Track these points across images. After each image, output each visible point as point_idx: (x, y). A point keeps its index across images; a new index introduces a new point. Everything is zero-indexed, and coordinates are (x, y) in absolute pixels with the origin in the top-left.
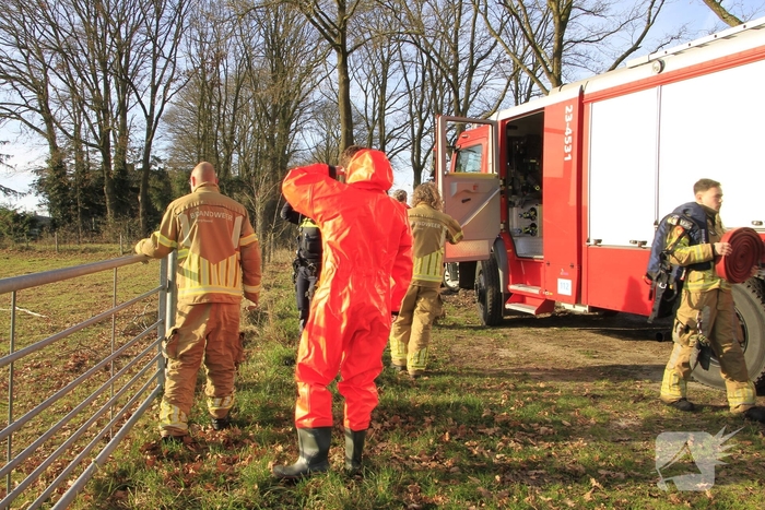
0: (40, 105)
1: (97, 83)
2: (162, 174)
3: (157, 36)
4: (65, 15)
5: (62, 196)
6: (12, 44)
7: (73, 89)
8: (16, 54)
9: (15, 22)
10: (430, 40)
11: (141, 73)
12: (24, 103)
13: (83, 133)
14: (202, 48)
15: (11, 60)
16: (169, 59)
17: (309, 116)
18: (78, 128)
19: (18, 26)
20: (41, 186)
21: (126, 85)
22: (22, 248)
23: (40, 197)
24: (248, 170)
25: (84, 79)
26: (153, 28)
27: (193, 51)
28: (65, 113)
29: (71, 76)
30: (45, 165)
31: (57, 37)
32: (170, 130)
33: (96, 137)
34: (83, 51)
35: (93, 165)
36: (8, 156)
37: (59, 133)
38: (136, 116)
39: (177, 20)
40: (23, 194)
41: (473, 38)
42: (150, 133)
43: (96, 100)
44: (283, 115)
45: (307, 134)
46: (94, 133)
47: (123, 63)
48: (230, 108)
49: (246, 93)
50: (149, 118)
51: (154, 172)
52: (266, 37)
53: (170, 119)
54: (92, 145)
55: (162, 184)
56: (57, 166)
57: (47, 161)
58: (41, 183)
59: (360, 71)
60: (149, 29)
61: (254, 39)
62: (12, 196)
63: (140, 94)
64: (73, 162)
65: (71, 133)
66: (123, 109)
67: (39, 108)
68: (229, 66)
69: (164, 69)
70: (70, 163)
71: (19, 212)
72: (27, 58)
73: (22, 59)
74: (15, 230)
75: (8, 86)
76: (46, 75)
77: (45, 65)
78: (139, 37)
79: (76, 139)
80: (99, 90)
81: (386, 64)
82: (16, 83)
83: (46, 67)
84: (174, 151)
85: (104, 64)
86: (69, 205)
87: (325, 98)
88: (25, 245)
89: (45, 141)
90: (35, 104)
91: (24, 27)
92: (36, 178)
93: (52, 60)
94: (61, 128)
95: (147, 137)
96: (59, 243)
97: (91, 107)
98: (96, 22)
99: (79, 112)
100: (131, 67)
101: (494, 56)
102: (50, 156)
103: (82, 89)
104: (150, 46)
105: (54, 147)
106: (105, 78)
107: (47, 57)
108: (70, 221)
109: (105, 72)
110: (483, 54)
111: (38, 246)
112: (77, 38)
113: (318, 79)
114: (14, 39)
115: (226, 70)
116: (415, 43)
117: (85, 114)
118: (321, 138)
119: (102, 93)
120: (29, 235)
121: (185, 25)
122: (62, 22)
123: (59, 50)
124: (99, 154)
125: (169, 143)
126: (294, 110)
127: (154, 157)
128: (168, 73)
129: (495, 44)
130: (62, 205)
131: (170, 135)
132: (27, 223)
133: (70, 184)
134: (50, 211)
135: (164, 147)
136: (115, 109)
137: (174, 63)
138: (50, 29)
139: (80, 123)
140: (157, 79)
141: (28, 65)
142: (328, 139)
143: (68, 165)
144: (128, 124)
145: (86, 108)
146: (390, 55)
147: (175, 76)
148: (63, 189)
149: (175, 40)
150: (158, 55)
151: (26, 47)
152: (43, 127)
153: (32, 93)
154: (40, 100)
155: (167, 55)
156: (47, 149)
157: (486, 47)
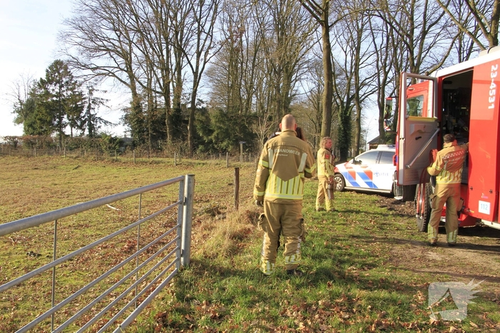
0: (127, 67)
1: (161, 51)
2: (204, 111)
3: (200, 18)
4: (142, 7)
5: (139, 126)
6: (110, 29)
7: (147, 56)
8: (113, 35)
9: (112, 15)
10: (392, 14)
11: (191, 43)
12: (117, 66)
13: (153, 85)
14: (231, 26)
15: (109, 39)
16: (208, 34)
17: (305, 70)
18: (150, 81)
19: (115, 17)
20: (127, 119)
21: (181, 52)
22: (113, 160)
23: (126, 127)
24: (262, 108)
25: (153, 49)
26: (198, 13)
27: (225, 27)
28: (142, 71)
29: (146, 47)
30: (129, 106)
31: (137, 23)
32: (211, 81)
33: (161, 87)
34: (153, 30)
35: (160, 105)
36: (107, 100)
37: (137, 85)
38: (187, 72)
39: (214, 6)
40: (116, 125)
41: (426, 9)
42: (196, 84)
43: (161, 62)
44: (286, 70)
45: (304, 82)
46: (160, 84)
47: (179, 37)
48: (250, 65)
49: (262, 55)
50: (195, 73)
51: (199, 110)
52: (274, 16)
53: (210, 73)
54: (158, 92)
55: (204, 118)
56: (137, 107)
57: (131, 103)
58: (126, 117)
59: (341, 37)
60: (195, 14)
61: (266, 18)
62: (109, 126)
63: (189, 57)
64: (147, 103)
65: (145, 85)
66: (179, 68)
67: (126, 69)
68: (250, 36)
69: (205, 40)
70: (145, 104)
71: (113, 136)
72: (119, 37)
73: (116, 38)
74: (110, 148)
75: (108, 55)
76: (130, 47)
77: (130, 41)
78: (189, 20)
79: (148, 89)
80: (163, 56)
81: (360, 32)
82: (112, 53)
83: (131, 42)
84: (213, 95)
85: (166, 38)
86: (143, 132)
87: (316, 57)
88: (115, 158)
89: (129, 90)
90: (123, 66)
91: (118, 17)
92: (124, 114)
93: (134, 37)
94: (139, 82)
95: (194, 87)
96: (136, 157)
97: (158, 68)
98: (161, 11)
99: (151, 71)
100: (184, 39)
101: (442, 22)
102: (132, 100)
103: (153, 56)
104: (196, 25)
105: (135, 94)
106: (167, 48)
107: (131, 35)
108: (144, 142)
109: (167, 44)
110: (434, 21)
111: (123, 159)
112: (149, 22)
113: (311, 44)
114: (112, 26)
115: (247, 40)
116: (381, 16)
117: (154, 71)
118: (314, 85)
119: (165, 58)
120: (118, 151)
121: (219, 10)
122: (140, 13)
123: (139, 31)
124: (163, 98)
125: (209, 90)
126: (294, 66)
127: (199, 100)
128: (208, 43)
129: (444, 13)
130: (139, 132)
131: (211, 84)
132: (117, 143)
133: (144, 118)
134: (132, 135)
135: (206, 92)
136: (173, 68)
137: (212, 36)
138: (133, 17)
139: (151, 77)
140: (201, 47)
141: (120, 41)
142: (319, 85)
143: (143, 105)
144: (182, 78)
145: (155, 68)
146: (363, 25)
147: (212, 46)
148: (140, 122)
149: (212, 20)
150: (201, 31)
151: (119, 30)
152: (128, 81)
153: (122, 59)
154: (126, 64)
155: (207, 31)
156: (130, 95)
157: (437, 15)
